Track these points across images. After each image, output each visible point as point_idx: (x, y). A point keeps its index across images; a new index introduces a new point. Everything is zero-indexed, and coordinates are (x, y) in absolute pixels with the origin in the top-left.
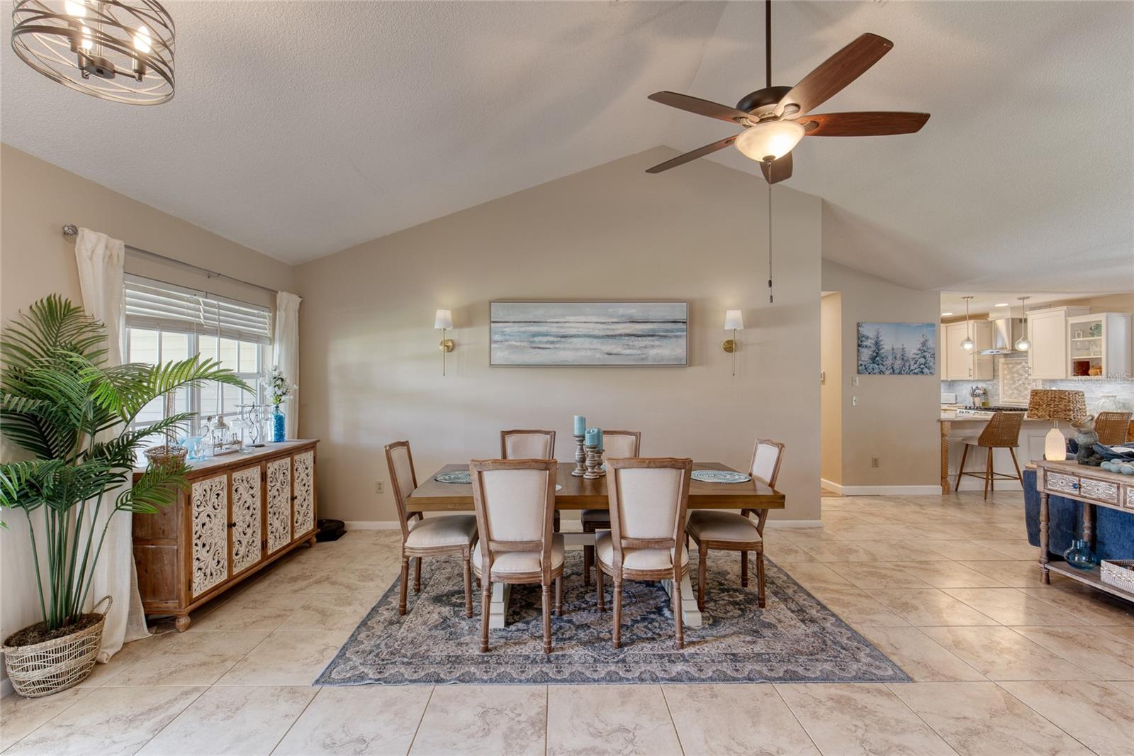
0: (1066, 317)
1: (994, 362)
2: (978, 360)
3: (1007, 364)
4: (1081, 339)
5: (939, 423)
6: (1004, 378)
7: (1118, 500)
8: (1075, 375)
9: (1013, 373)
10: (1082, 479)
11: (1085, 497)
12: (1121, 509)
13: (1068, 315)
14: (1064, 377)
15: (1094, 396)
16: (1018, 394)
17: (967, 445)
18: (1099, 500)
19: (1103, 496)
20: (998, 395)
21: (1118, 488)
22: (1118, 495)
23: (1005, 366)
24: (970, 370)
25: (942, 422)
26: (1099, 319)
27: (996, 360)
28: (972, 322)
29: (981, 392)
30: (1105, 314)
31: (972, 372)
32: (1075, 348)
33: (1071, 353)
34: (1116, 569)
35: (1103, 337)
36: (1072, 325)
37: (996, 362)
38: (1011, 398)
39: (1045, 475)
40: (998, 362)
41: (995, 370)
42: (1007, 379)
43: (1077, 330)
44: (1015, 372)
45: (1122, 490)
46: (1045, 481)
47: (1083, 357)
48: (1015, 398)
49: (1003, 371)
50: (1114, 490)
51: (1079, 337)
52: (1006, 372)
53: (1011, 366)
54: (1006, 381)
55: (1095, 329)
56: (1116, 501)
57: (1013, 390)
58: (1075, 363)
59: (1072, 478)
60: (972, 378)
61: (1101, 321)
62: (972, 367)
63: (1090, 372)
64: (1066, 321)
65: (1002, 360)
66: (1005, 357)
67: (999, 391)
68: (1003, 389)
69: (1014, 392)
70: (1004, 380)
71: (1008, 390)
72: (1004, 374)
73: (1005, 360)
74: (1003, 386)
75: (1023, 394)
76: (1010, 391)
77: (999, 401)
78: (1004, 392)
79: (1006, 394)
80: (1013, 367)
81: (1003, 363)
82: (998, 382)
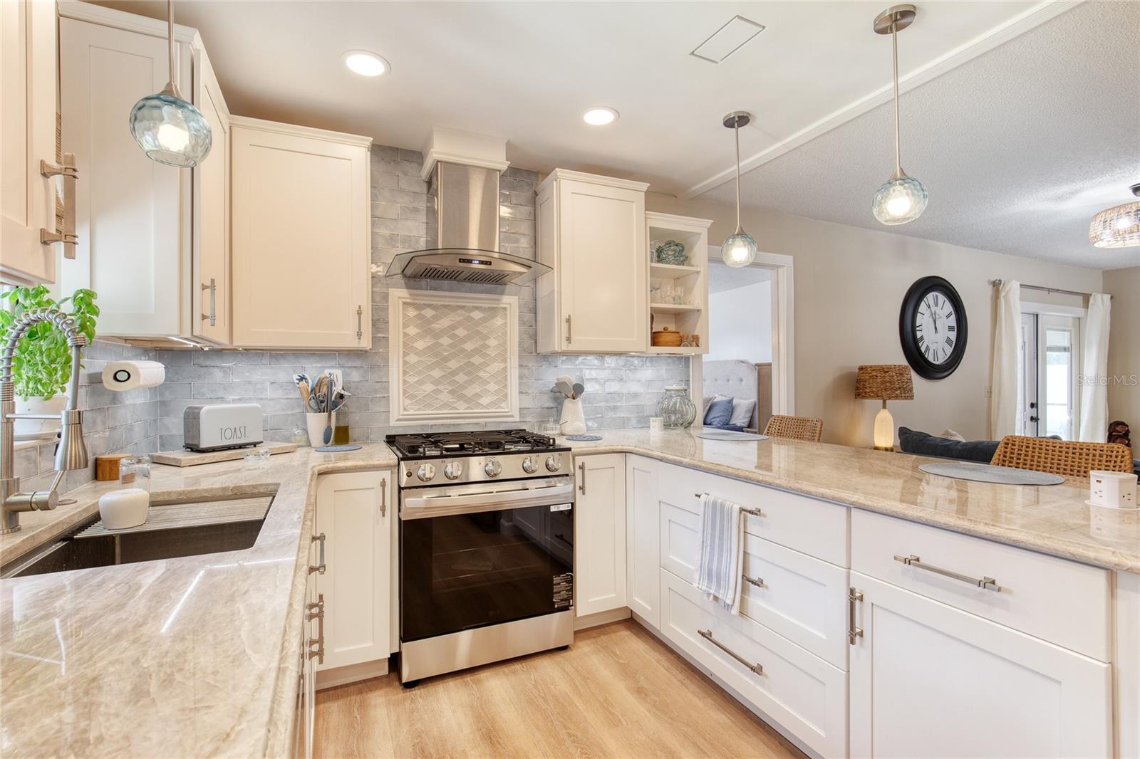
0: (646, 207)
1: (374, 295)
6: (408, 349)
9: (436, 335)
15: (625, 391)
16: (452, 392)
20: (387, 400)
23: (412, 313)
30: (708, 223)
35: (701, 269)
37: (378, 299)
38: (429, 406)
40: (385, 297)
41: (375, 323)
42: (419, 353)
44: (444, 332)
48: (446, 405)
49: (405, 326)
52: (413, 331)
53: (429, 313)
54: (412, 359)
57: (437, 382)
65: (399, 294)
66: (408, 287)
67: (387, 389)
68: (405, 382)
69: (440, 387)
70: (405, 354)
71: (421, 382)
72: (405, 335)
73: (411, 295)
74: (405, 373)
75: (469, 392)
76: (429, 388)
77: (387, 420)
78: (405, 392)
79: (412, 397)
80: (436, 319)
81: (404, 303)
82: (387, 360)
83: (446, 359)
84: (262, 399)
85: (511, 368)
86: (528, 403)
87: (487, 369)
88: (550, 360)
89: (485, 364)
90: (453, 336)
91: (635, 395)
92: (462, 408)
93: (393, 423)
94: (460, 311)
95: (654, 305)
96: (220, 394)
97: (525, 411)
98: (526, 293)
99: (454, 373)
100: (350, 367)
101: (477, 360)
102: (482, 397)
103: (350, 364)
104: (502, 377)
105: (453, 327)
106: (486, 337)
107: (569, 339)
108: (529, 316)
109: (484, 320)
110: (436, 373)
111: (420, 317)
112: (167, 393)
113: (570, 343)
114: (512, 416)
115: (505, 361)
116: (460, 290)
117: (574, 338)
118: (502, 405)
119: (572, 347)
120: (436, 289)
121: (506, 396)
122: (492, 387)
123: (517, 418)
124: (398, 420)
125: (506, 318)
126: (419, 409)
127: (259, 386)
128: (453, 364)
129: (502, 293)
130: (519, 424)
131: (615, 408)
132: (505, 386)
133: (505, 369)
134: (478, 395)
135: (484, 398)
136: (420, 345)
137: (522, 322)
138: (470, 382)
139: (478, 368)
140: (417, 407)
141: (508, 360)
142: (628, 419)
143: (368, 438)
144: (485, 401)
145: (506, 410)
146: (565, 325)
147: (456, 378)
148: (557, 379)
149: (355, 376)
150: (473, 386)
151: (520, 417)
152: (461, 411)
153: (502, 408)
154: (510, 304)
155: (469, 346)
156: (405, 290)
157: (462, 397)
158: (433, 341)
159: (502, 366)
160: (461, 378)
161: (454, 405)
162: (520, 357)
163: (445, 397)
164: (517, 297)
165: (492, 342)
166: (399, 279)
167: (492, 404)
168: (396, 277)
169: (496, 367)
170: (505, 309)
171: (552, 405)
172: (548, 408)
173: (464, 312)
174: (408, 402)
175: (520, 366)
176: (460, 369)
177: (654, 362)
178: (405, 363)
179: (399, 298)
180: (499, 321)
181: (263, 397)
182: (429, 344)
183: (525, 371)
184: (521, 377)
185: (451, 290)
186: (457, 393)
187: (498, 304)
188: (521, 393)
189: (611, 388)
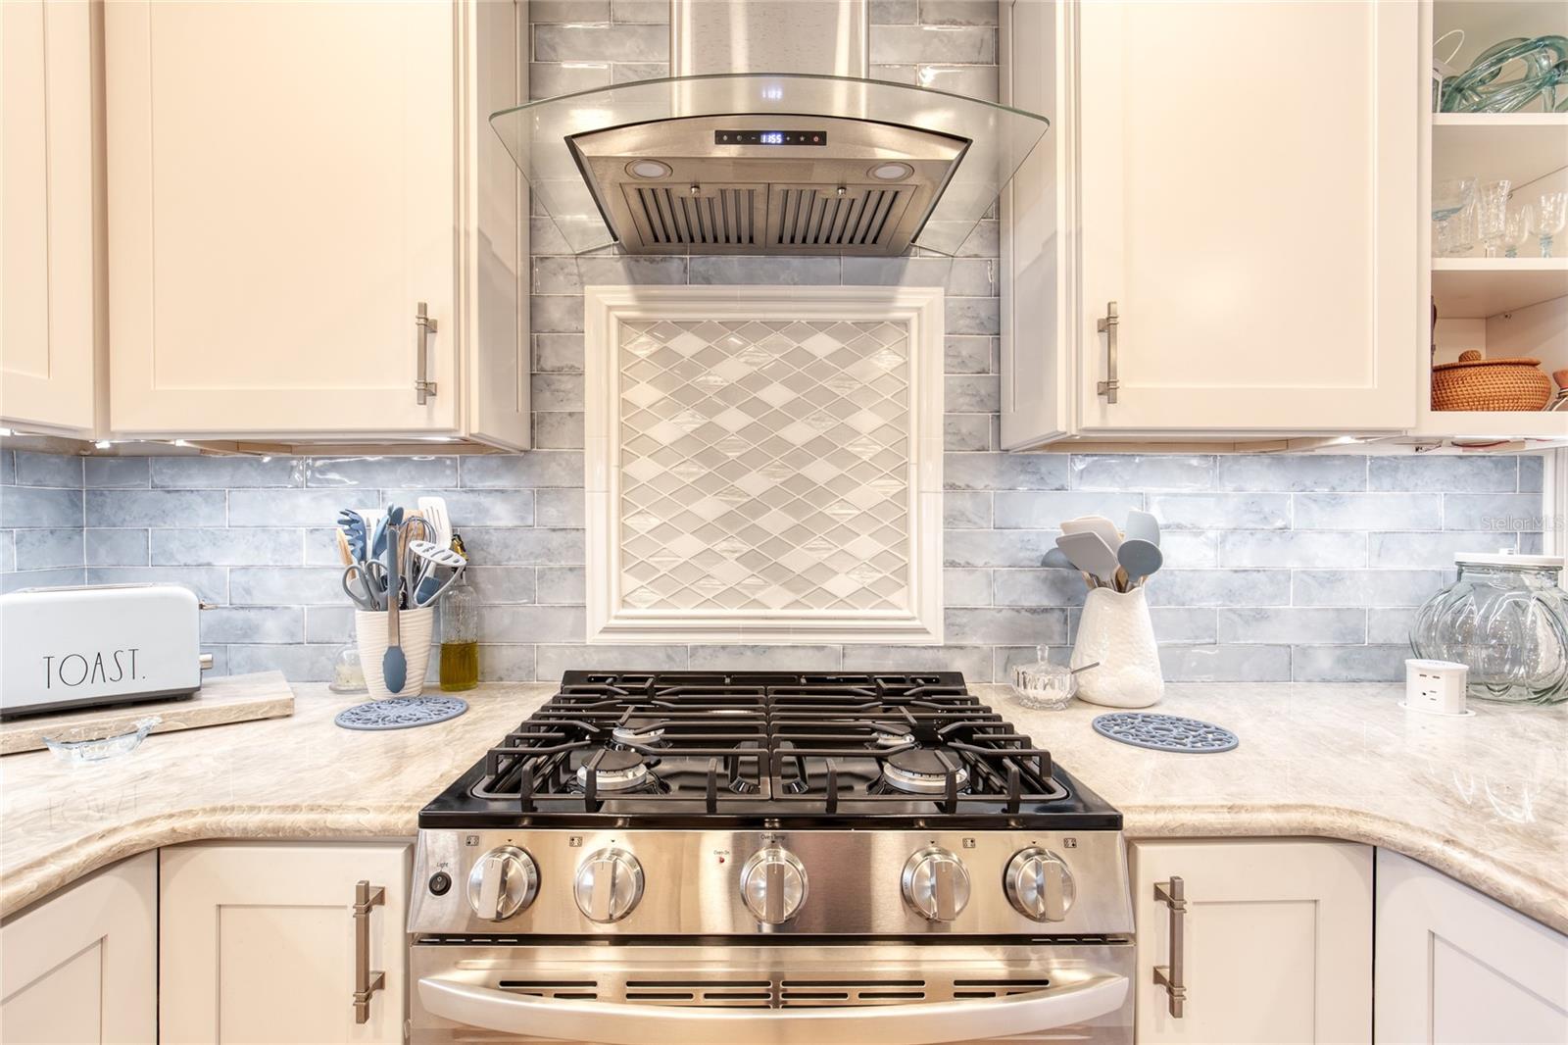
1: (534, 306)
3: (660, 330)
6: (631, 443)
9: (709, 404)
15: (1293, 565)
16: (749, 560)
20: (578, 571)
23: (643, 346)
27: (557, 292)
37: (555, 312)
40: (577, 308)
41: (545, 374)
42: (658, 453)
44: (727, 393)
48: (731, 595)
49: (624, 383)
52: (645, 394)
53: (687, 345)
54: (645, 468)
57: (705, 531)
65: (610, 299)
66: (634, 279)
67: (578, 548)
68: (625, 531)
69: (721, 546)
70: (625, 458)
71: (664, 532)
72: (626, 405)
73: (641, 298)
74: (624, 506)
75: (797, 559)
76: (687, 546)
77: (580, 628)
78: (624, 557)
79: (642, 570)
80: (709, 358)
81: (624, 322)
82: (579, 472)
83: (736, 470)
84: (290, 568)
85: (920, 492)
86: (973, 593)
87: (850, 496)
88: (1043, 469)
89: (843, 483)
90: (754, 406)
91: (1333, 578)
92: (777, 603)
93: (593, 637)
94: (774, 337)
95: (1449, 264)
96: (206, 555)
97: (963, 618)
98: (970, 278)
99: (756, 507)
100: (490, 492)
101: (820, 471)
102: (836, 573)
103: (489, 484)
104: (894, 516)
105: (756, 381)
106: (847, 408)
107: (1108, 389)
108: (976, 344)
109: (841, 358)
110: (709, 507)
111: (665, 356)
112: (102, 551)
113: (1113, 400)
114: (923, 631)
115: (902, 472)
116: (774, 279)
117: (1125, 385)
118: (896, 597)
119: (1122, 417)
120: (707, 281)
121: (903, 572)
122: (865, 546)
123: (937, 637)
124: (606, 630)
125: (907, 353)
126: (661, 603)
127: (285, 538)
128: (755, 483)
129: (895, 280)
130: (941, 654)
131: (1260, 616)
132: (904, 545)
133: (903, 495)
134: (824, 570)
135: (841, 577)
136: (665, 432)
137: (954, 360)
138: (799, 534)
139: (822, 494)
140: (657, 598)
141: (913, 471)
142: (1304, 651)
143: (531, 672)
144: (842, 584)
145: (905, 613)
146: (1093, 343)
147: (762, 521)
148: (1064, 527)
149: (501, 514)
150: (813, 542)
151: (946, 637)
152: (775, 611)
153: (893, 606)
154: (919, 309)
155: (798, 433)
156: (627, 288)
157: (778, 574)
158: (700, 421)
159: (893, 486)
160: (775, 521)
161: (757, 597)
162: (949, 461)
163: (730, 572)
164: (941, 290)
165: (866, 420)
166: (612, 260)
167: (863, 594)
168: (602, 254)
169: (875, 490)
170: (904, 324)
171: (1046, 603)
172: (1033, 611)
173: (786, 339)
174: (631, 582)
175: (950, 487)
176: (772, 497)
177: (1400, 475)
178: (625, 479)
179: (610, 308)
180: (885, 360)
181: (295, 564)
182: (688, 428)
183: (965, 503)
184: (951, 519)
185: (750, 279)
186: (764, 562)
187: (886, 311)
188: (950, 564)
189: (1245, 556)
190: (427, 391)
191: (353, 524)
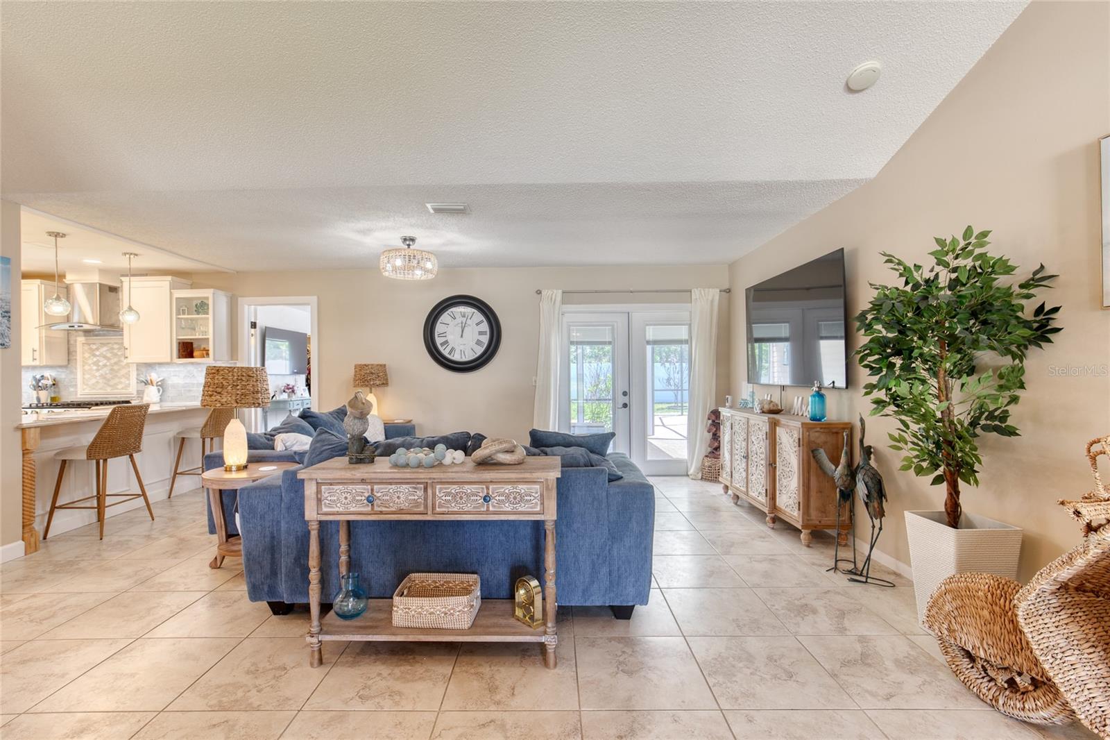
0: (170, 289)
1: (68, 341)
2: (45, 336)
3: (89, 344)
4: (186, 316)
5: (19, 434)
6: (84, 363)
7: (426, 507)
8: (179, 358)
9: (97, 356)
10: (376, 487)
11: (381, 513)
12: (429, 518)
13: (173, 287)
14: (169, 360)
15: (195, 382)
16: (105, 382)
17: (64, 462)
18: (400, 512)
19: (405, 506)
20: (76, 385)
21: (426, 489)
22: (426, 499)
23: (86, 347)
24: (34, 351)
25: (23, 430)
26: (205, 295)
27: (72, 338)
28: (38, 281)
29: (50, 382)
30: (211, 291)
31: (37, 354)
32: (179, 327)
33: (176, 333)
34: (415, 603)
35: (210, 316)
36: (177, 299)
37: (72, 342)
38: (94, 389)
39: (318, 492)
40: (76, 341)
41: (70, 353)
42: (89, 365)
43: (183, 306)
44: (101, 355)
45: (430, 491)
46: (319, 501)
47: (187, 337)
48: (101, 389)
49: (83, 353)
50: (420, 493)
51: (184, 314)
52: (87, 355)
53: (94, 347)
54: (87, 367)
55: (202, 307)
56: (421, 509)
57: (97, 378)
58: (179, 343)
59: (360, 488)
60: (37, 363)
61: (207, 298)
62: (37, 347)
63: (195, 354)
64: (171, 293)
65: (81, 339)
66: (85, 336)
67: (76, 381)
68: (83, 378)
69: (100, 380)
70: (83, 366)
71: (90, 378)
72: (84, 357)
73: (87, 340)
74: (84, 374)
75: (112, 383)
76: (94, 381)
77: (76, 394)
78: (84, 383)
79: (87, 385)
80: (97, 349)
81: (83, 343)
82: (76, 368)
85: (132, 371)
86: (141, 388)
87: (121, 372)
90: (105, 357)
92: (109, 390)
93: (79, 396)
94: (108, 345)
95: (180, 338)
97: (140, 392)
100: (61, 372)
101: (116, 368)
102: (118, 385)
103: (59, 371)
105: (105, 353)
109: (119, 348)
110: (98, 374)
111: (90, 349)
114: (132, 394)
115: (129, 367)
116: (108, 336)
117: (130, 357)
120: (97, 336)
121: (130, 384)
122: (123, 380)
123: (135, 395)
126: (90, 390)
131: (190, 391)
132: (129, 380)
133: (129, 371)
134: (116, 384)
136: (90, 361)
138: (113, 378)
139: (117, 371)
144: (120, 386)
145: (130, 391)
147: (106, 376)
149: (62, 375)
150: (114, 380)
151: (137, 395)
153: (127, 390)
157: (110, 385)
158: (96, 359)
160: (109, 376)
163: (101, 385)
167: (122, 388)
169: (125, 371)
173: (110, 345)
174: (85, 387)
178: (83, 369)
179: (81, 342)
182: (94, 361)
184: (138, 375)
185: (104, 335)
186: (107, 383)
188: (137, 383)
189: (188, 381)
190: (34, 359)
191: (34, 377)
